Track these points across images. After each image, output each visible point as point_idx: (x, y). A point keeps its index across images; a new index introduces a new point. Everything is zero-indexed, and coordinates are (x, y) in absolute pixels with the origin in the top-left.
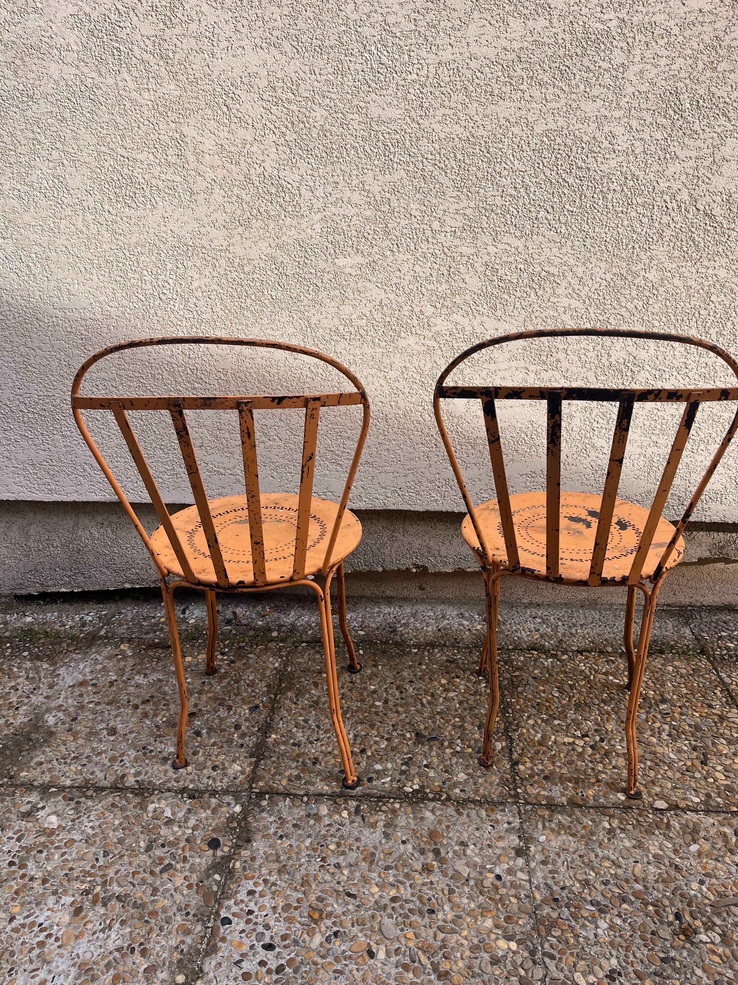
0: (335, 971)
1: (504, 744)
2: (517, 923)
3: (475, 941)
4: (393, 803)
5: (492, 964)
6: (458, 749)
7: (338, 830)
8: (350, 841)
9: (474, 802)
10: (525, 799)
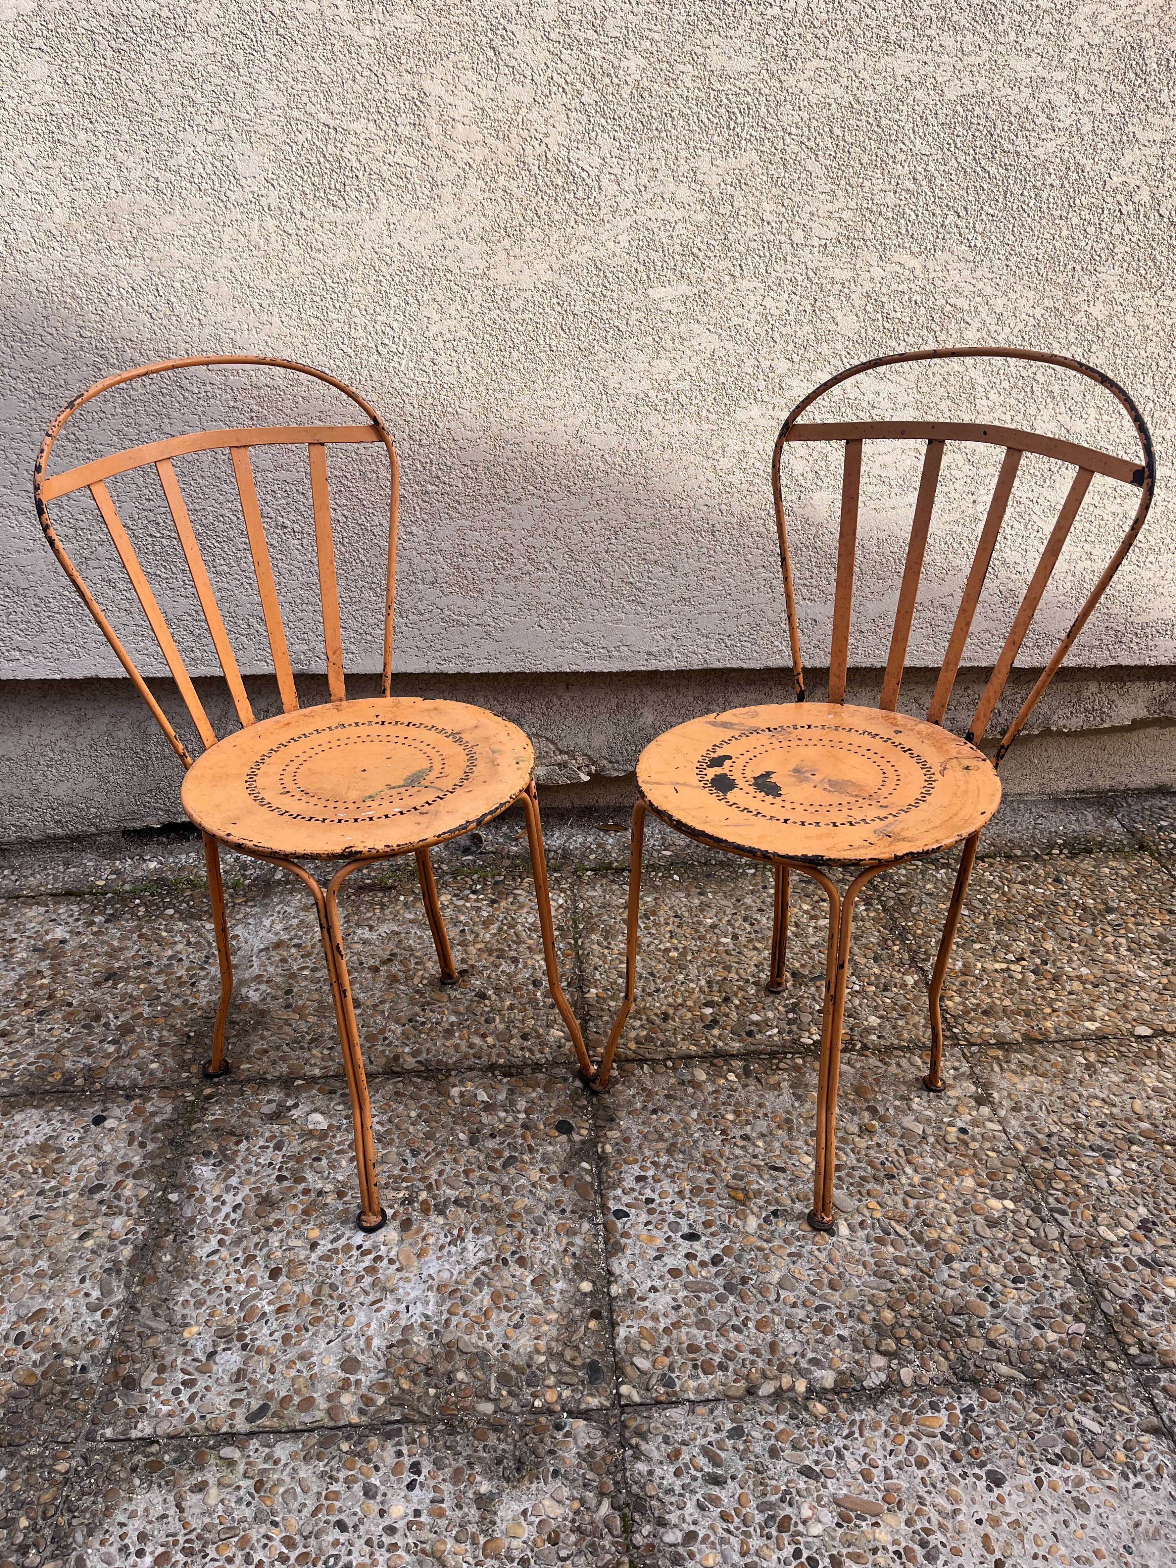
0: (790, 1255)
1: (916, 977)
2: (1005, 1179)
3: (959, 1204)
4: (792, 1059)
5: (989, 1227)
6: (857, 988)
7: (730, 1096)
8: (752, 1108)
9: (900, 1048)
10: (967, 1040)
